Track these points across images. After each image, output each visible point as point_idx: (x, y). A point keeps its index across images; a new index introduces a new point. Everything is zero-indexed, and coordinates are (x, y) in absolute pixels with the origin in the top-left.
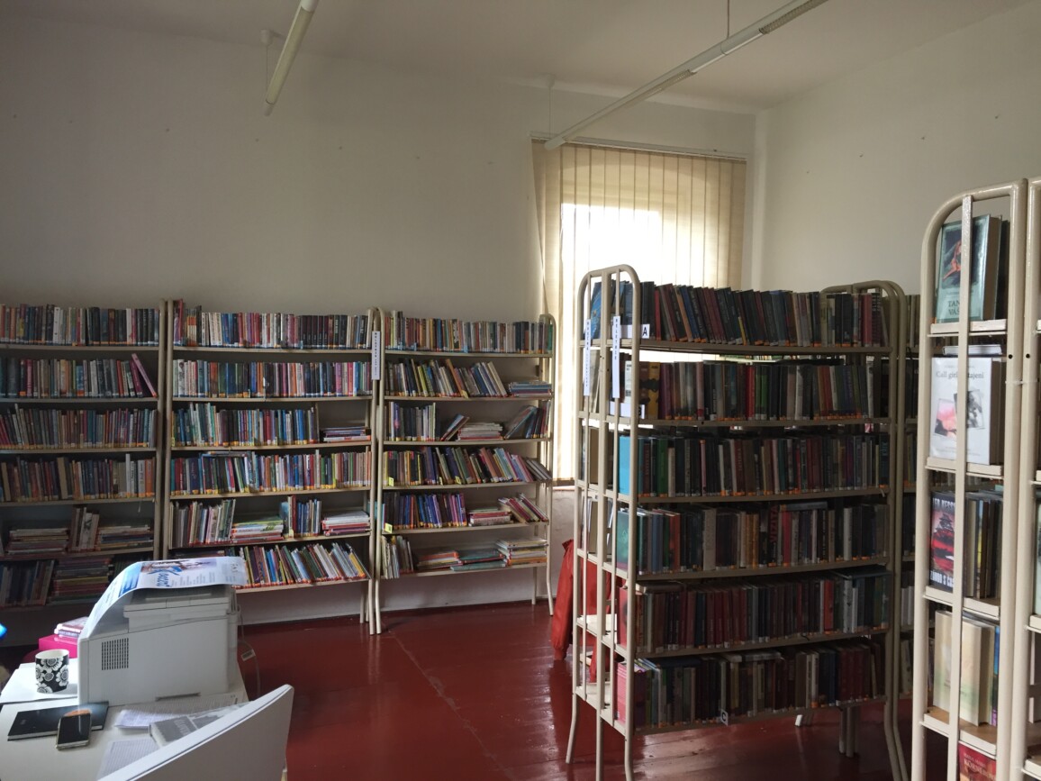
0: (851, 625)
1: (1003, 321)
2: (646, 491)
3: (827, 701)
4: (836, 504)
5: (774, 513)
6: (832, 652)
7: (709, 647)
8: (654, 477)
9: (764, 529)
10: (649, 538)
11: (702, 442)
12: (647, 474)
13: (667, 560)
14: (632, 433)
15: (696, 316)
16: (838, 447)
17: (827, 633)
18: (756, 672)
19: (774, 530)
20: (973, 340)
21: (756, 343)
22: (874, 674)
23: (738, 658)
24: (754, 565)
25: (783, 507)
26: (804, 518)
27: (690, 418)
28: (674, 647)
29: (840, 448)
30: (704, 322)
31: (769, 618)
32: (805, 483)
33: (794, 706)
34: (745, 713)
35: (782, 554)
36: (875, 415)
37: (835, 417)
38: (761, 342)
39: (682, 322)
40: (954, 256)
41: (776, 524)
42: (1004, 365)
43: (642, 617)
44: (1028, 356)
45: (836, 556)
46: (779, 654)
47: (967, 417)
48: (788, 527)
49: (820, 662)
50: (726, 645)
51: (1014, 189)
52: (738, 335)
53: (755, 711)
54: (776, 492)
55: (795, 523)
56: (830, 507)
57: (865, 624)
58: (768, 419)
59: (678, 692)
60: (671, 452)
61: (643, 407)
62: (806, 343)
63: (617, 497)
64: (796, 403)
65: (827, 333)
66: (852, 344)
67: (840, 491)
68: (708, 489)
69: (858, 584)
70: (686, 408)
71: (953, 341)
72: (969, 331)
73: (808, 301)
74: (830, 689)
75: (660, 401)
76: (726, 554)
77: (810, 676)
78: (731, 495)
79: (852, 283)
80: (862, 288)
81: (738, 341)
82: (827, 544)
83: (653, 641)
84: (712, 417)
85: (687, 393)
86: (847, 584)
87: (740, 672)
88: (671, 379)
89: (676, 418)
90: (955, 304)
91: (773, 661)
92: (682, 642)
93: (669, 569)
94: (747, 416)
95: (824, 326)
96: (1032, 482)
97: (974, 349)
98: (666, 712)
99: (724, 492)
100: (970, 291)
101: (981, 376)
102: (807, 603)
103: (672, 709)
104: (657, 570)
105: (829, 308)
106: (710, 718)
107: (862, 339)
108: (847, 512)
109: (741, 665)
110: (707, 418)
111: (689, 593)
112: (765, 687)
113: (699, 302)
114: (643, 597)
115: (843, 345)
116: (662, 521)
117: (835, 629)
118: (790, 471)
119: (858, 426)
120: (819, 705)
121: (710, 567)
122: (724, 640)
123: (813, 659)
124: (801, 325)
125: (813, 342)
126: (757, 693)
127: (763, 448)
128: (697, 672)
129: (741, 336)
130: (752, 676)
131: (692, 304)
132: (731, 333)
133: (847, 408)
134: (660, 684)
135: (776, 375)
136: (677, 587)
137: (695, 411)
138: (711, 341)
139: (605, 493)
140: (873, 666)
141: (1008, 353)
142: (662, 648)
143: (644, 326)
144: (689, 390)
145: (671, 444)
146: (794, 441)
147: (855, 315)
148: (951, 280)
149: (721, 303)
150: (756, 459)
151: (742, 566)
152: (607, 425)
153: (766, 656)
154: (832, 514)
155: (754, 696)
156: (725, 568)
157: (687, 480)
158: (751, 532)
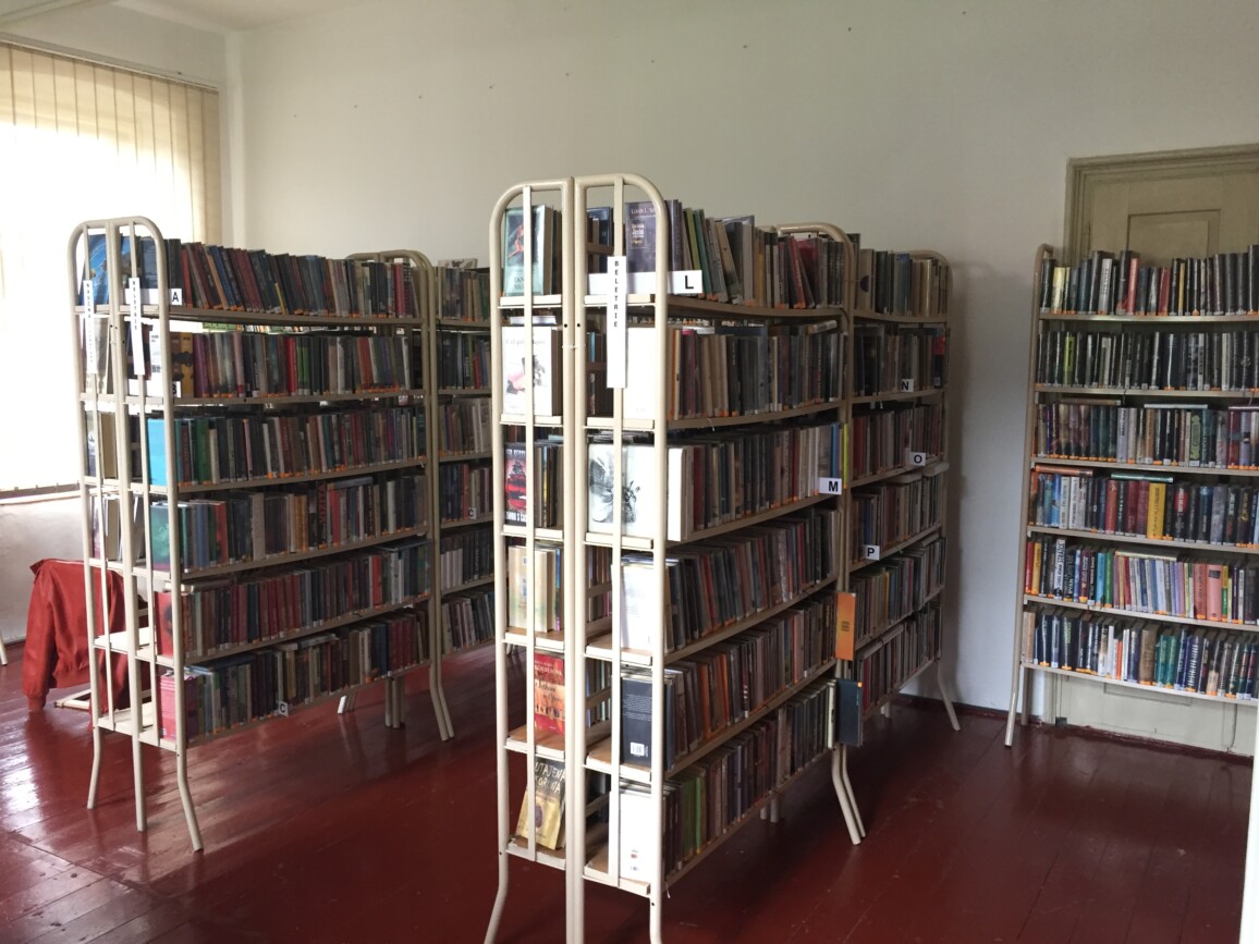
0: (398, 597)
1: (558, 296)
2: (187, 479)
3: (381, 673)
4: (379, 478)
5: (322, 492)
6: (383, 626)
7: (264, 639)
8: (195, 463)
9: (312, 510)
10: (194, 531)
11: (245, 421)
12: (187, 459)
13: (215, 554)
14: (166, 415)
15: (230, 280)
16: (379, 420)
17: (377, 607)
18: (312, 657)
19: (322, 510)
20: (535, 312)
21: (296, 312)
22: (420, 640)
23: (294, 647)
24: (304, 549)
25: (331, 486)
26: (351, 494)
27: (230, 395)
28: (227, 645)
29: (381, 422)
30: (238, 287)
31: (322, 601)
32: (351, 459)
33: (349, 685)
34: (303, 701)
35: (332, 534)
36: (412, 388)
37: (376, 390)
38: (301, 311)
39: (215, 287)
40: (518, 238)
41: (324, 504)
42: (561, 333)
43: (190, 620)
44: (579, 325)
45: (382, 530)
46: (333, 635)
47: (534, 377)
48: (336, 506)
49: (372, 637)
50: (282, 634)
51: (564, 184)
52: (276, 304)
53: (312, 697)
54: (324, 471)
55: (343, 501)
56: (375, 483)
57: (411, 594)
58: (312, 394)
59: (233, 692)
60: (213, 434)
61: (178, 384)
62: (345, 314)
63: (149, 489)
64: (338, 377)
65: (364, 304)
66: (388, 314)
67: (383, 464)
68: (254, 473)
69: (403, 554)
70: (226, 383)
71: (519, 312)
72: (533, 304)
73: (343, 268)
74: (380, 662)
75: (195, 376)
76: (275, 542)
77: (363, 652)
78: (279, 477)
79: (378, 251)
80: (390, 257)
81: (276, 309)
82: (373, 517)
83: (204, 642)
84: (255, 393)
85: (226, 367)
86: (394, 556)
87: (296, 660)
88: (206, 352)
89: (215, 396)
90: (520, 280)
91: (327, 643)
92: (236, 640)
93: (218, 563)
94: (289, 391)
95: (361, 296)
96: (585, 427)
97: (536, 320)
98: (220, 716)
99: (271, 474)
100: (532, 270)
101: (543, 342)
102: (357, 581)
103: (228, 712)
104: (204, 566)
105: (364, 277)
106: (269, 713)
107: (396, 310)
108: (390, 485)
109: (297, 653)
110: (249, 394)
111: (241, 586)
112: (321, 673)
113: (232, 266)
114: (189, 597)
115: (380, 316)
116: (206, 511)
117: (384, 603)
118: (336, 447)
119: (392, 399)
120: (372, 680)
121: (260, 556)
122: (279, 631)
123: (365, 635)
124: (338, 293)
125: (351, 312)
126: (314, 679)
127: (308, 425)
128: (252, 669)
129: (279, 305)
130: (308, 662)
131: (225, 267)
132: (268, 301)
133: (387, 381)
134: (213, 688)
135: (317, 346)
136: (226, 582)
137: (236, 387)
138: (248, 310)
139: (129, 487)
140: (419, 632)
141: (564, 322)
142: (214, 649)
143: (173, 291)
144: (228, 364)
145: (211, 426)
146: (338, 416)
147: (389, 286)
148: (516, 259)
149: (257, 268)
150: (303, 438)
151: (292, 550)
152: (126, 407)
153: (321, 639)
154: (376, 488)
155: (311, 680)
156: (275, 555)
157: (232, 464)
158: (300, 514)
